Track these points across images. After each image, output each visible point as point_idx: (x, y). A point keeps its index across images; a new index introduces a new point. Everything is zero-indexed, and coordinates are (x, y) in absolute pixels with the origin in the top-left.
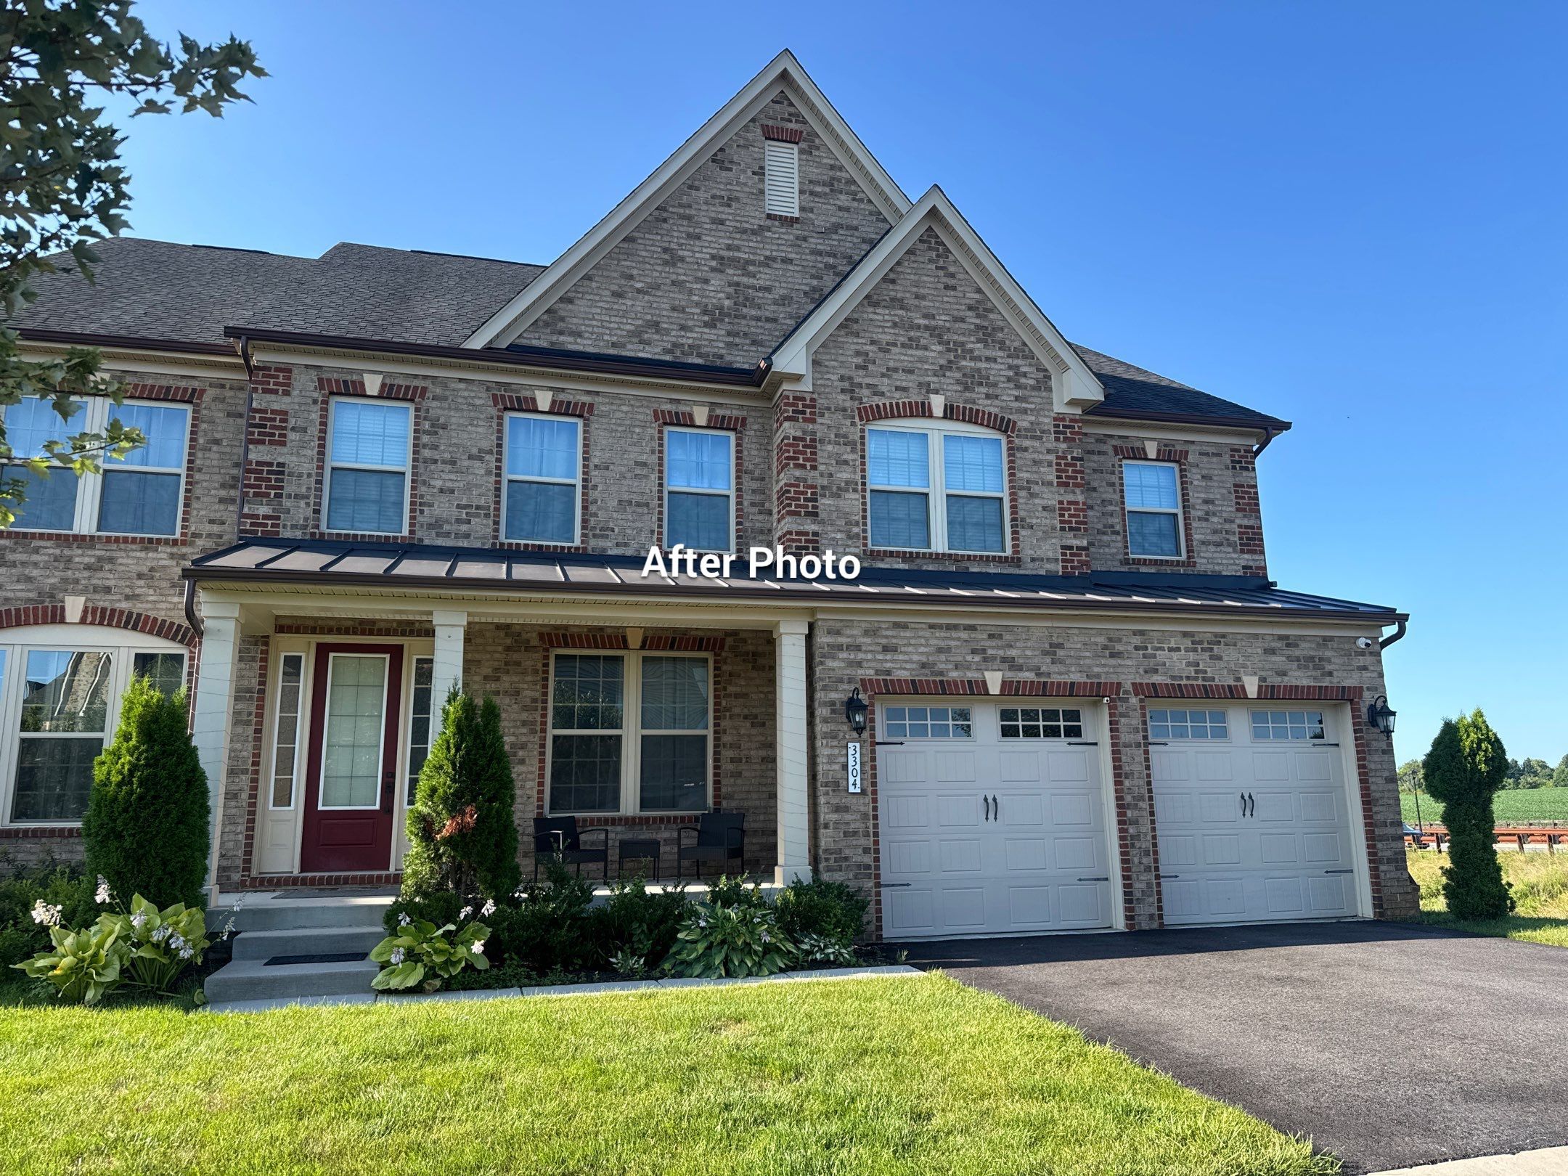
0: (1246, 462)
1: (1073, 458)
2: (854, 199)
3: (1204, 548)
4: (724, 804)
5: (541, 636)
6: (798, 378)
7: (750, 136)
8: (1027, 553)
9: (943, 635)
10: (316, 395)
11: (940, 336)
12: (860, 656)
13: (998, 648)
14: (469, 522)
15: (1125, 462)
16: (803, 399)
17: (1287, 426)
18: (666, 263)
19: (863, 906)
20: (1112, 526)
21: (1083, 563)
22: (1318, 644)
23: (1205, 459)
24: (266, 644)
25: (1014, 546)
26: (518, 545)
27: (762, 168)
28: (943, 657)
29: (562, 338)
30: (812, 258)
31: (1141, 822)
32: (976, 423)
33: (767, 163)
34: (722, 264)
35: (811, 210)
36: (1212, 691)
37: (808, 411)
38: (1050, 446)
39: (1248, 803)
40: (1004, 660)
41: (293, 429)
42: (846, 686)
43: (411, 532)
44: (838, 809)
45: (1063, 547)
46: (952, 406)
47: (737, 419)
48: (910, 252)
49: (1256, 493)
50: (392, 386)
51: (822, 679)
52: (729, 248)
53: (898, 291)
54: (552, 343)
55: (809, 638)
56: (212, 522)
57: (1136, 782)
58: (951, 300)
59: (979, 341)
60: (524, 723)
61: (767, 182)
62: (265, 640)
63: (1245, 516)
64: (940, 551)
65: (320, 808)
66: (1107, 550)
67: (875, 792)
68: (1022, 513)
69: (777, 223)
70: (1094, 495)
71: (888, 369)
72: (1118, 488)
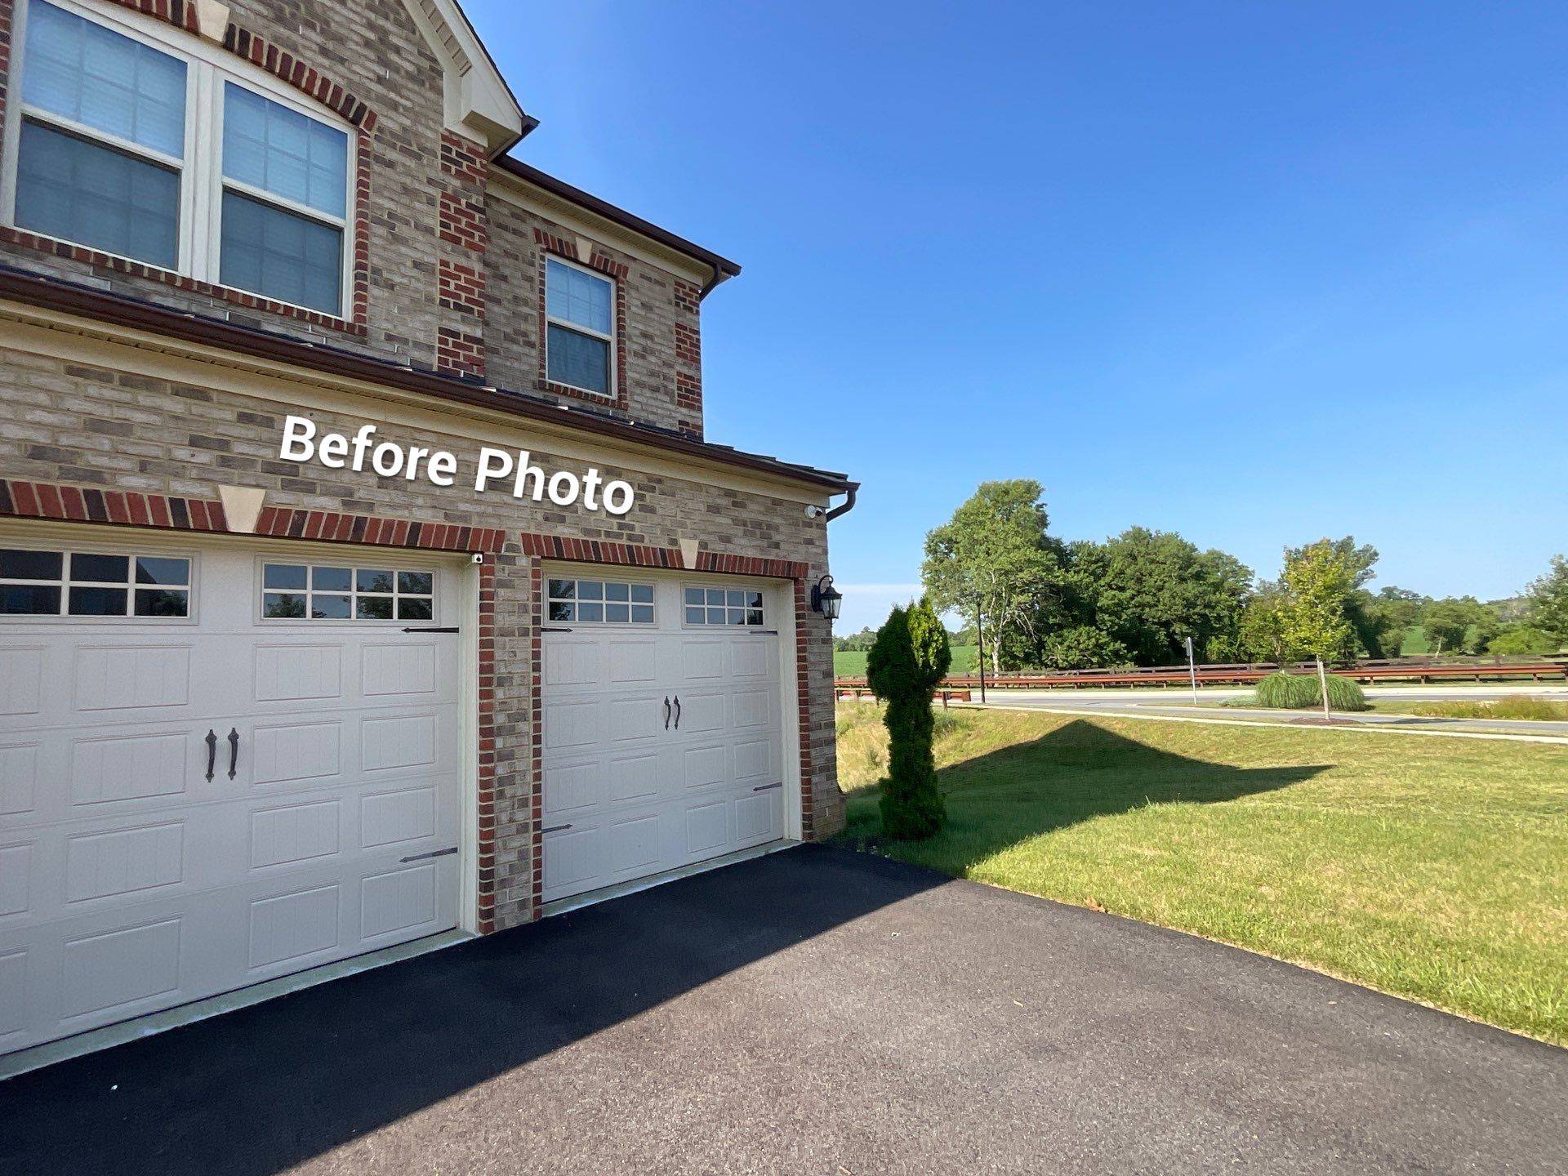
0: (691, 302)
1: (469, 205)
3: (638, 391)
8: (380, 323)
15: (548, 256)
17: (735, 270)
20: (525, 334)
21: (473, 362)
22: (767, 508)
23: (646, 283)
25: (357, 308)
28: (105, 442)
31: (518, 753)
36: (640, 555)
38: (432, 174)
40: (273, 468)
45: (442, 330)
46: (245, 34)
49: (698, 340)
57: (515, 692)
63: (685, 364)
64: (199, 276)
66: (516, 365)
68: (374, 261)
70: (504, 285)
72: (537, 286)
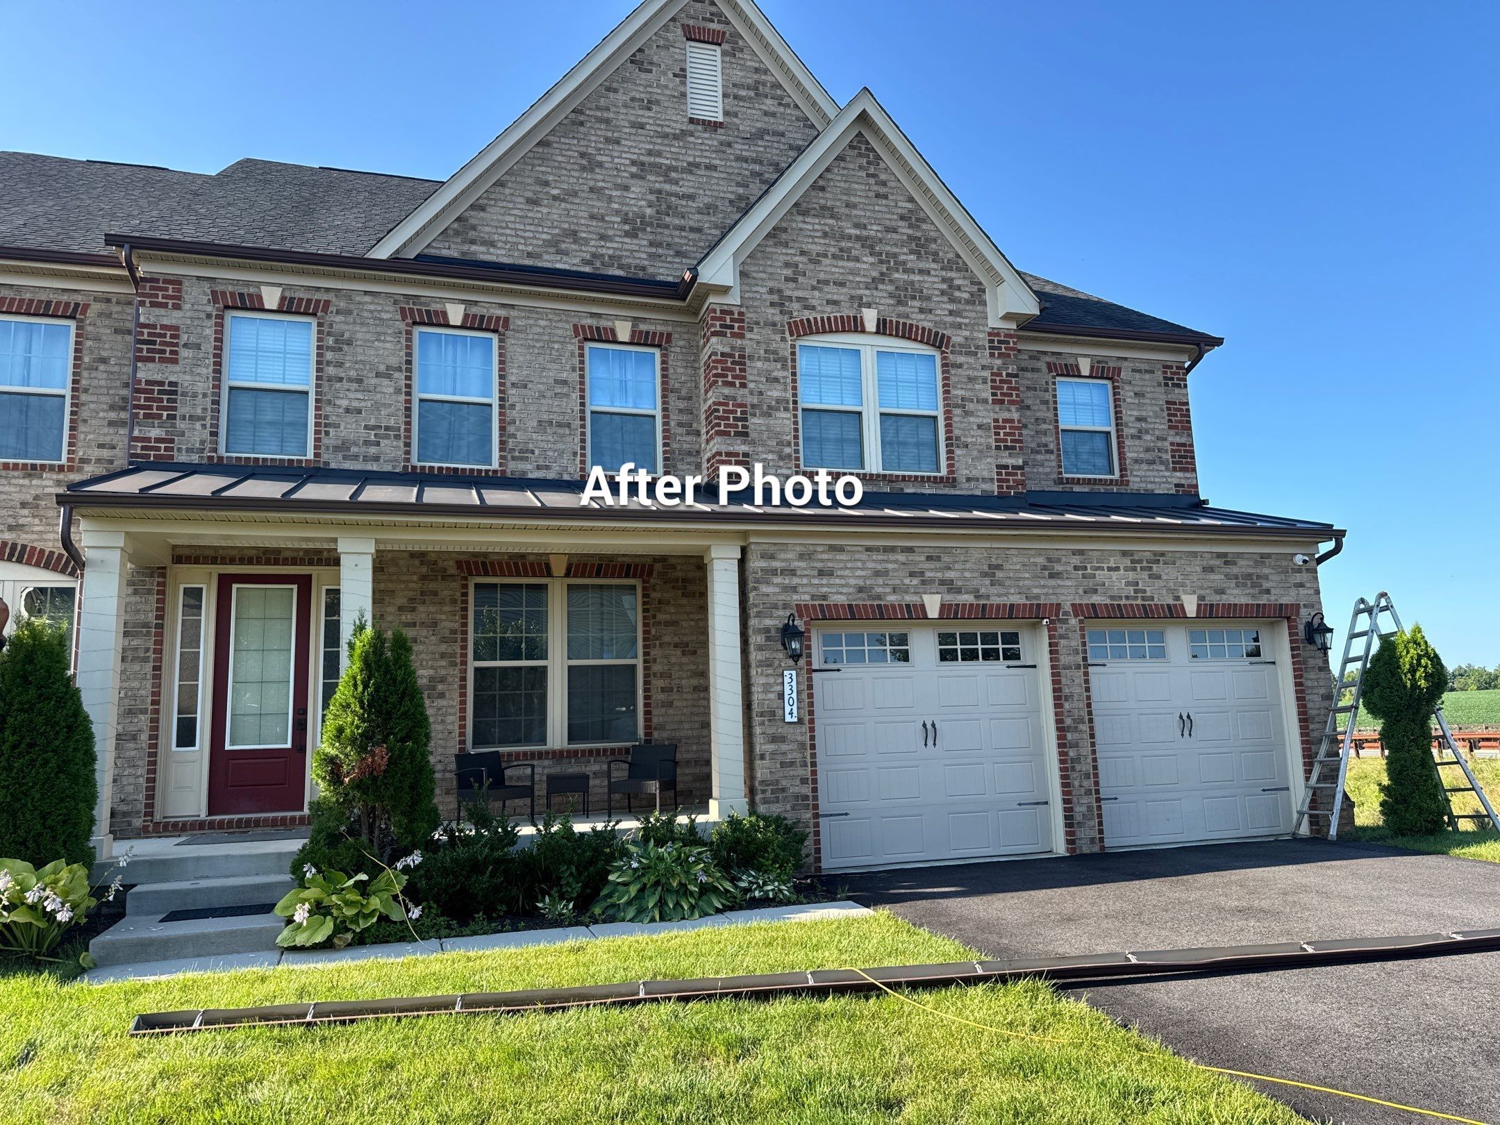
0: (1178, 379)
1: (1008, 375)
2: (780, 104)
3: (1137, 467)
4: (656, 734)
5: (459, 564)
6: (725, 290)
7: (670, 36)
8: (962, 472)
9: (880, 557)
10: (209, 309)
11: (872, 247)
12: (796, 581)
13: (936, 570)
14: (378, 444)
15: (1059, 379)
16: (731, 313)
17: (1218, 342)
18: (583, 168)
19: (802, 839)
20: (1046, 445)
21: (1019, 483)
22: (1256, 561)
23: (1138, 376)
24: (163, 575)
25: (949, 466)
26: (431, 468)
27: (683, 70)
28: (880, 581)
29: (474, 248)
30: (737, 164)
31: (1081, 744)
32: (909, 338)
33: (689, 64)
34: (642, 169)
35: (736, 115)
36: (1151, 610)
37: (736, 325)
38: (984, 362)
39: (1186, 723)
40: (943, 582)
41: (185, 345)
42: (781, 613)
43: (316, 455)
44: (774, 739)
45: (999, 467)
46: (885, 321)
47: (662, 334)
48: (840, 158)
49: (1188, 410)
50: (292, 299)
51: (756, 606)
52: (650, 153)
53: (826, 199)
54: (463, 253)
55: (742, 562)
56: (101, 446)
57: (1075, 704)
58: (884, 209)
59: (912, 252)
60: (443, 655)
61: (689, 85)
62: (162, 571)
63: (1177, 434)
64: (874, 472)
65: (228, 747)
66: (1041, 470)
67: (812, 721)
68: (956, 432)
69: (700, 128)
70: (1028, 413)
71: (819, 282)
72: (1052, 406)
